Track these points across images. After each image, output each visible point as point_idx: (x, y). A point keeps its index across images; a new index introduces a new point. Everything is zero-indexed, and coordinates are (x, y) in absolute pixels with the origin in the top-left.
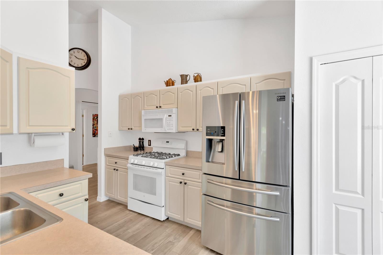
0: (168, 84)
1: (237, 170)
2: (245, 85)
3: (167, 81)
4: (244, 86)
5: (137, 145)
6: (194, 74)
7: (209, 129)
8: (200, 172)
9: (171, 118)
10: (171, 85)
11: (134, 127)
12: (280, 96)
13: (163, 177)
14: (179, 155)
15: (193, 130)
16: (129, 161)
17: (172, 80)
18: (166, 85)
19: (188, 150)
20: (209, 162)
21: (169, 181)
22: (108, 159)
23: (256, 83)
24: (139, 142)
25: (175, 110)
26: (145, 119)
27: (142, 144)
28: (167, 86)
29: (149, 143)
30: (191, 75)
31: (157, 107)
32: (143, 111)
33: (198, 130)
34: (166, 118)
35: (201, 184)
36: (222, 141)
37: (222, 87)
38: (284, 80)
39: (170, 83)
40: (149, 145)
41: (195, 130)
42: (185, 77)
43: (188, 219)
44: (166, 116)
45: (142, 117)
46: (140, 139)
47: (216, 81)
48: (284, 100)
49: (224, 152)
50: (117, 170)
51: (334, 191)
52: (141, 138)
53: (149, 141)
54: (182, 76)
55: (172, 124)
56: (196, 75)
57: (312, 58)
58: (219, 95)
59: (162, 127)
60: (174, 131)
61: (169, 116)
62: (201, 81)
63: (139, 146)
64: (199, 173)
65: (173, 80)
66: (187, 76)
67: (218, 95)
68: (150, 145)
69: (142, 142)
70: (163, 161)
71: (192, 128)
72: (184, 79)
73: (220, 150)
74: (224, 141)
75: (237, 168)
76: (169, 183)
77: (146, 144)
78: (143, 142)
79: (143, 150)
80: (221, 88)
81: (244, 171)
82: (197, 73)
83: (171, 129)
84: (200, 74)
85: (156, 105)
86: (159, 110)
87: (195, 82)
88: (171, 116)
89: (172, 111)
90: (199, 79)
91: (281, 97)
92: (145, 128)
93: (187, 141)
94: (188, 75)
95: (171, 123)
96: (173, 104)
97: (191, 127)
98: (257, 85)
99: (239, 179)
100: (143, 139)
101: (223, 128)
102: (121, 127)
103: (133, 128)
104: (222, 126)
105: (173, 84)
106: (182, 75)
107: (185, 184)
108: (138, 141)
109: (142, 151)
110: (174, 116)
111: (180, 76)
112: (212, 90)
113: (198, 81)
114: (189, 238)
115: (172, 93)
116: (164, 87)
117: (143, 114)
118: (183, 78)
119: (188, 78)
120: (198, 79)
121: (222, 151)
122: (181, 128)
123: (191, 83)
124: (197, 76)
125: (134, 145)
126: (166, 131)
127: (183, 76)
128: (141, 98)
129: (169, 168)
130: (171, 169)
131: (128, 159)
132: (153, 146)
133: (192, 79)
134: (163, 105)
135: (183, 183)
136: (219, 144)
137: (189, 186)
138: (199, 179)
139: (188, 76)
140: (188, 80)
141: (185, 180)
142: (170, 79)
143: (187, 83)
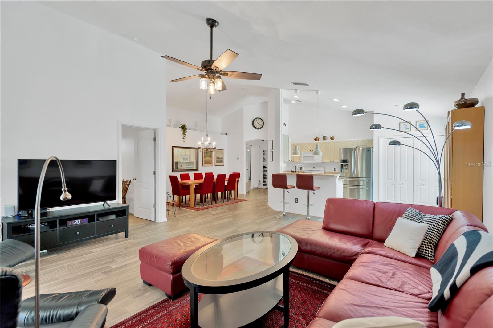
2: (355, 143)
7: (341, 161)
12: (367, 150)
15: (331, 161)
19: (325, 171)
20: (342, 172)
23: (360, 143)
26: (303, 157)
30: (329, 136)
31: (310, 151)
32: (302, 153)
33: (333, 161)
36: (347, 165)
38: (371, 142)
39: (316, 139)
40: (301, 170)
47: (342, 140)
48: (369, 151)
51: (386, 180)
55: (320, 159)
58: (342, 149)
60: (321, 162)
62: (334, 139)
66: (326, 136)
72: (325, 138)
82: (332, 136)
83: (319, 161)
84: (334, 136)
86: (312, 152)
87: (331, 140)
92: (303, 161)
93: (325, 167)
97: (329, 160)
101: (348, 160)
103: (295, 161)
105: (319, 140)
111: (322, 136)
112: (341, 144)
116: (314, 141)
119: (327, 138)
120: (332, 138)
121: (347, 168)
122: (324, 160)
123: (329, 140)
126: (316, 162)
133: (329, 138)
134: (314, 150)
136: (345, 166)
142: (317, 137)
143: (326, 140)
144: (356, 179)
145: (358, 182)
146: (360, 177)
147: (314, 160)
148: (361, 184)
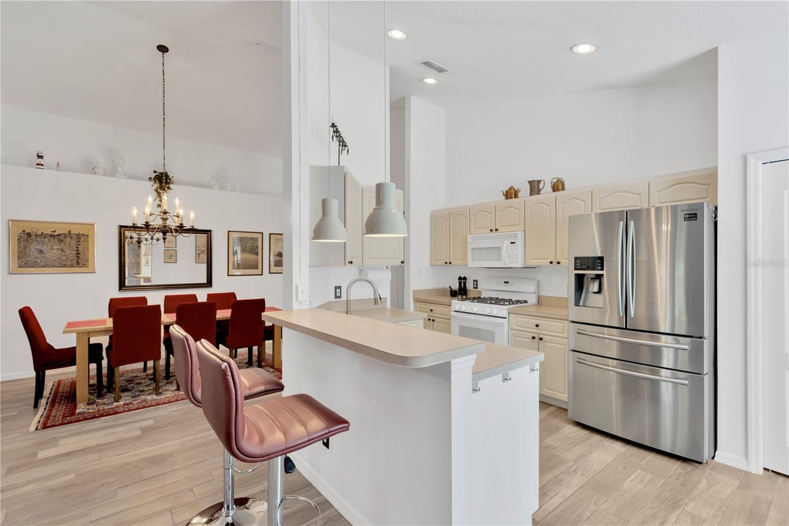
0: (509, 196)
1: (621, 315)
2: (640, 194)
3: (507, 192)
4: (638, 196)
5: (456, 287)
6: (553, 179)
7: (578, 261)
8: (564, 323)
9: (514, 246)
10: (514, 196)
11: (454, 260)
12: (689, 214)
13: (506, 329)
14: (526, 302)
15: (551, 263)
16: (453, 308)
17: (514, 189)
18: (504, 197)
19: (540, 294)
20: (578, 306)
21: (515, 336)
22: (418, 305)
23: (658, 191)
24: (459, 282)
25: (520, 234)
27: (464, 285)
28: (507, 198)
29: (474, 284)
30: (547, 180)
31: (491, 230)
32: (469, 236)
33: (559, 263)
34: (507, 245)
35: (567, 340)
36: (599, 277)
37: (600, 199)
38: (708, 184)
39: (511, 194)
40: (474, 288)
41: (555, 263)
42: (536, 183)
43: (545, 390)
44: (507, 243)
45: (468, 245)
46: (460, 278)
47: (589, 188)
48: (695, 219)
49: (602, 292)
50: (433, 320)
52: (462, 277)
53: (474, 281)
54: (532, 183)
55: (517, 255)
56: (555, 181)
57: (746, 156)
58: (595, 214)
59: (500, 260)
60: (520, 264)
61: (511, 243)
62: (563, 189)
63: (459, 289)
64: (562, 324)
65: (516, 189)
66: (539, 182)
67: (593, 215)
68: (477, 288)
69: (464, 282)
70: (506, 307)
71: (549, 261)
72: (535, 187)
73: (596, 289)
74: (602, 278)
75: (622, 313)
76: (515, 339)
77: (470, 286)
78: (466, 282)
79: (466, 294)
80: (598, 200)
81: (632, 316)
82: (557, 177)
83: (514, 263)
84: (562, 179)
85: (489, 228)
86: (494, 234)
87: (554, 191)
88: (514, 243)
89: (516, 237)
90: (560, 187)
91: (690, 216)
92: (472, 261)
93: (539, 282)
94: (541, 180)
95: (514, 254)
96: (517, 225)
97: (548, 259)
98: (661, 193)
99: (626, 329)
100: (465, 278)
101: (601, 259)
102: (434, 261)
103: (452, 261)
104: (600, 255)
105: (516, 196)
106: (531, 181)
107: (541, 339)
108: (457, 281)
109: (464, 297)
110: (520, 243)
111: (528, 183)
112: (583, 202)
113: (558, 190)
114: (547, 413)
115: (516, 209)
116: (502, 200)
117: (469, 240)
118: (533, 186)
119: (541, 186)
120: (558, 186)
121: (600, 291)
122: (531, 260)
123: (547, 193)
124: (557, 182)
125: (450, 287)
126: (506, 265)
127: (534, 184)
128: (464, 218)
129: (515, 318)
130: (517, 318)
131: (451, 306)
132: (483, 289)
133: (548, 186)
134: (501, 226)
135: (537, 339)
136: (594, 282)
137: (547, 343)
138: (563, 333)
139: (542, 182)
140: (540, 188)
141: (541, 334)
142: (512, 188)
143: (539, 193)
144: (644, 340)
145: (656, 352)
146: (662, 331)
147: (500, 259)
148: (667, 360)
